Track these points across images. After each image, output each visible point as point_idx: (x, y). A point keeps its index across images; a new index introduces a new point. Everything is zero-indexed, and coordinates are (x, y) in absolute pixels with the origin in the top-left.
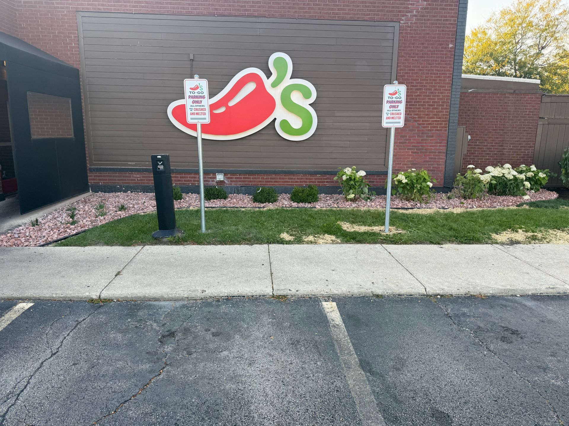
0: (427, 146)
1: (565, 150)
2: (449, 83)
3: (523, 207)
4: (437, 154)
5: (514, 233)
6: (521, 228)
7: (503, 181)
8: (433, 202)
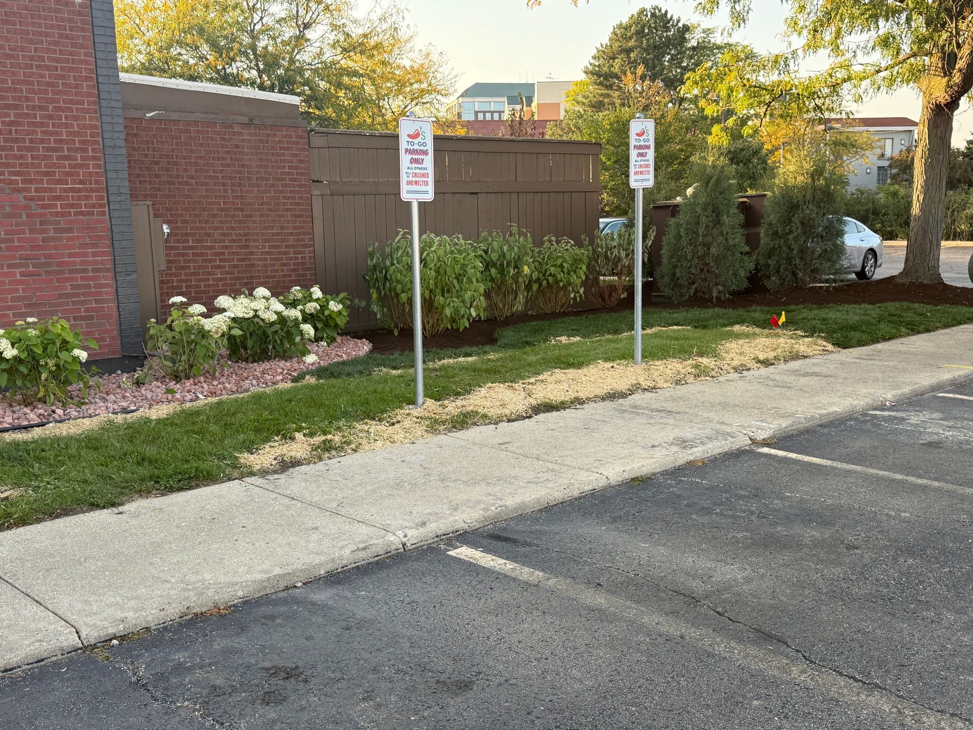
0: (62, 255)
1: (370, 249)
2: (89, 95)
3: (305, 382)
4: (90, 274)
5: (287, 443)
6: (299, 429)
7: (256, 328)
8: (97, 400)
